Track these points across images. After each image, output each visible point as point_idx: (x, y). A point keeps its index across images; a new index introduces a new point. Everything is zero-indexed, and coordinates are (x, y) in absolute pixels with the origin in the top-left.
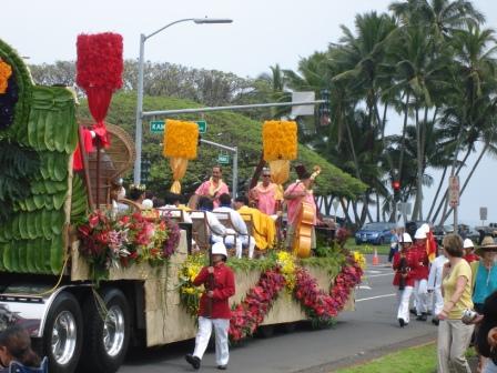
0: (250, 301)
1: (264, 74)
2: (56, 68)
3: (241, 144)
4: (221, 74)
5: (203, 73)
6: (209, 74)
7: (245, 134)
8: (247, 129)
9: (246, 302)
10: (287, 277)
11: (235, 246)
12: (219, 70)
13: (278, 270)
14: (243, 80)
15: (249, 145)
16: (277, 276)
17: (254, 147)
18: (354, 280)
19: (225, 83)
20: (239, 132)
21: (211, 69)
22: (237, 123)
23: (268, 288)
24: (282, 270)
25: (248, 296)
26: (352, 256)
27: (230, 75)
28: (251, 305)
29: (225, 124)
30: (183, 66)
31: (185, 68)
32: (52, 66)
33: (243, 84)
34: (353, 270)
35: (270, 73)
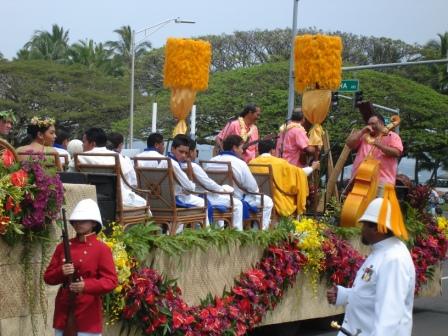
0: (241, 291)
1: (433, 41)
2: (234, 38)
3: (406, 106)
4: (389, 41)
5: (373, 40)
6: (379, 42)
7: (409, 97)
8: (412, 92)
9: (232, 293)
10: (307, 255)
11: (231, 209)
12: (388, 37)
13: (293, 245)
14: (411, 47)
15: (414, 108)
16: (289, 254)
17: (417, 109)
18: (436, 256)
19: (394, 50)
20: (403, 96)
21: (379, 37)
22: (403, 86)
23: (274, 272)
24: (299, 245)
25: (238, 284)
26: (435, 224)
27: (399, 42)
28: (239, 298)
29: (390, 87)
30: (354, 34)
31: (355, 36)
32: (230, 37)
33: (411, 50)
34: (434, 243)
35: (439, 40)
